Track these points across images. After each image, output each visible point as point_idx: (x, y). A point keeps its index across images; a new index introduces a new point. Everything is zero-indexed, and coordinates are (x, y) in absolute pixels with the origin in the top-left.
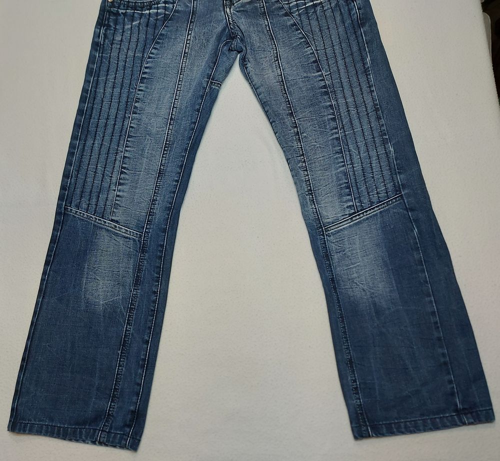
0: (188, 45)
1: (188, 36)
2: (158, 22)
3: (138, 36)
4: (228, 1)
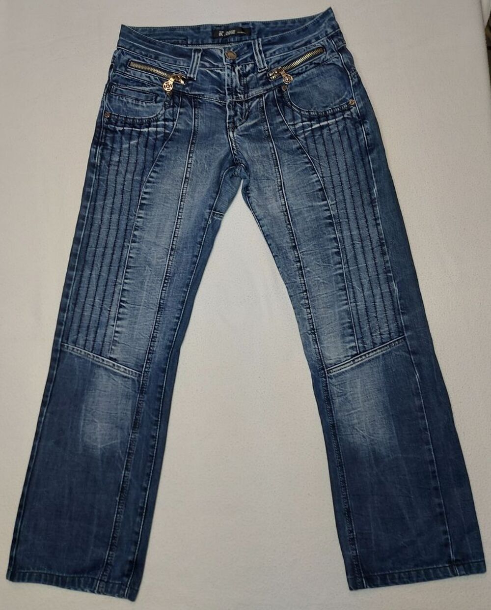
0: (189, 169)
1: (189, 159)
2: (157, 142)
3: (137, 157)
4: (231, 124)
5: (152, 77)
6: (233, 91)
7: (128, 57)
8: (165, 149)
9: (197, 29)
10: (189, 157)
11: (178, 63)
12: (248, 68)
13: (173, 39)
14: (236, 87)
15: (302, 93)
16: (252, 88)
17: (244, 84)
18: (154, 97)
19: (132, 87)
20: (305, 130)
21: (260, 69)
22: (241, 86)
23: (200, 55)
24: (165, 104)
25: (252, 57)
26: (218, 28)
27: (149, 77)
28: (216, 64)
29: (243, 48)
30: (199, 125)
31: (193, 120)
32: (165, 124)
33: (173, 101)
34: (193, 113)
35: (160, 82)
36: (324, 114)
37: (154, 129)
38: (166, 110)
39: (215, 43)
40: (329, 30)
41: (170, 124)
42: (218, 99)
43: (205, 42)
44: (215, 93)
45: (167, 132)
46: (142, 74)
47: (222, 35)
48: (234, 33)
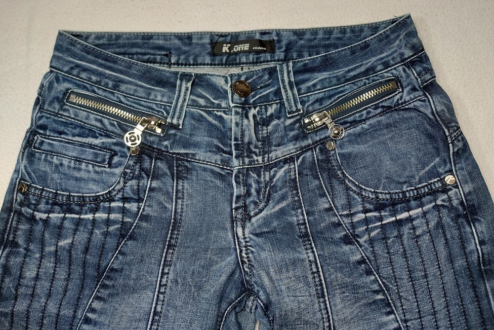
0: (161, 296)
1: (162, 277)
2: (108, 239)
3: (69, 269)
4: (240, 211)
5: (106, 121)
6: (244, 149)
7: (67, 85)
8: (120, 257)
9: (187, 38)
10: (163, 274)
11: (152, 97)
12: (271, 110)
13: (145, 54)
14: (250, 143)
15: (363, 156)
16: (276, 146)
17: (263, 137)
18: (107, 157)
19: (70, 138)
20: (370, 226)
21: (290, 113)
22: (258, 140)
23: (190, 84)
24: (125, 173)
25: (278, 93)
26: (221, 39)
27: (101, 121)
28: (216, 102)
29: (262, 77)
30: (185, 209)
31: (174, 200)
32: (124, 206)
33: (140, 166)
34: (175, 188)
35: (120, 130)
36: (401, 196)
37: (105, 216)
38: (126, 183)
39: (217, 63)
40: (408, 53)
41: (132, 206)
42: (219, 163)
43: (200, 61)
44: (214, 152)
45: (128, 222)
46: (89, 116)
47: (228, 51)
48: (248, 49)
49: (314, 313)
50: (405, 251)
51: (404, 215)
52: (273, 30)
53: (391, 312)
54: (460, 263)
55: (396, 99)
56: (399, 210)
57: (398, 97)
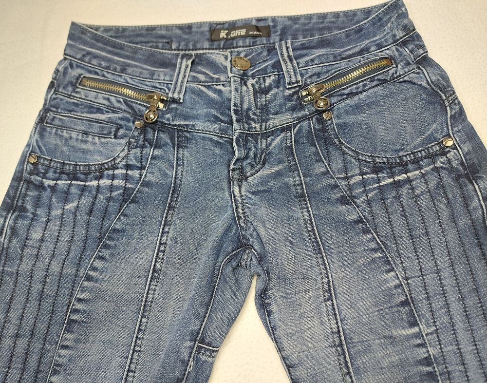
0: (161, 254)
1: (162, 236)
2: (111, 203)
3: (73, 231)
4: (237, 172)
5: (113, 99)
6: (243, 116)
7: (80, 71)
8: (123, 218)
9: (187, 28)
10: (163, 232)
11: (155, 77)
12: (268, 81)
14: (249, 109)
15: (359, 125)
16: (273, 114)
17: (261, 105)
18: (113, 130)
19: (79, 114)
20: (367, 188)
21: (289, 84)
22: (257, 108)
23: (190, 62)
24: (130, 143)
25: (277, 66)
26: (219, 26)
27: (108, 99)
28: (216, 76)
30: (184, 175)
31: (175, 166)
32: (127, 174)
33: (144, 137)
34: (175, 156)
35: (126, 106)
36: (398, 161)
37: (109, 182)
38: (130, 151)
39: (214, 47)
40: (400, 34)
41: (136, 173)
42: (218, 132)
43: (198, 46)
44: (212, 121)
45: (130, 188)
46: (98, 96)
47: (225, 37)
48: (244, 34)
49: (313, 268)
50: (404, 210)
51: (403, 177)
52: (268, 17)
53: (392, 270)
54: (464, 221)
55: (391, 73)
56: (397, 172)
57: (393, 71)
